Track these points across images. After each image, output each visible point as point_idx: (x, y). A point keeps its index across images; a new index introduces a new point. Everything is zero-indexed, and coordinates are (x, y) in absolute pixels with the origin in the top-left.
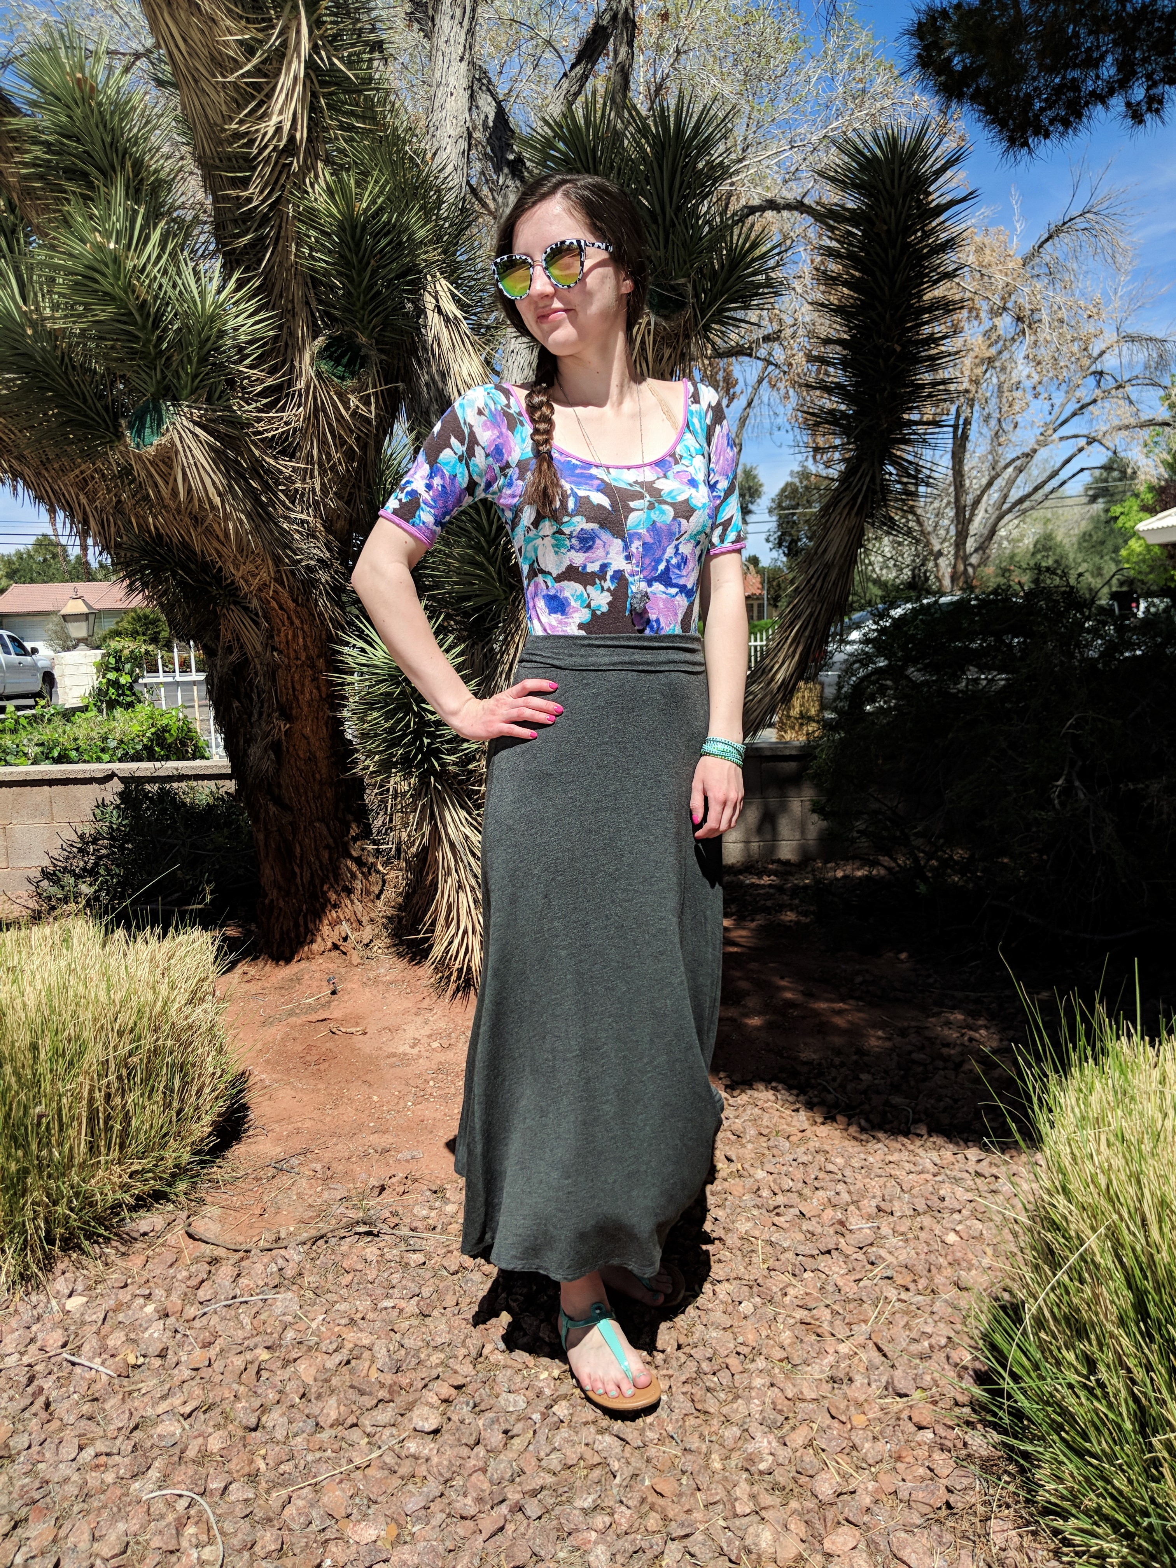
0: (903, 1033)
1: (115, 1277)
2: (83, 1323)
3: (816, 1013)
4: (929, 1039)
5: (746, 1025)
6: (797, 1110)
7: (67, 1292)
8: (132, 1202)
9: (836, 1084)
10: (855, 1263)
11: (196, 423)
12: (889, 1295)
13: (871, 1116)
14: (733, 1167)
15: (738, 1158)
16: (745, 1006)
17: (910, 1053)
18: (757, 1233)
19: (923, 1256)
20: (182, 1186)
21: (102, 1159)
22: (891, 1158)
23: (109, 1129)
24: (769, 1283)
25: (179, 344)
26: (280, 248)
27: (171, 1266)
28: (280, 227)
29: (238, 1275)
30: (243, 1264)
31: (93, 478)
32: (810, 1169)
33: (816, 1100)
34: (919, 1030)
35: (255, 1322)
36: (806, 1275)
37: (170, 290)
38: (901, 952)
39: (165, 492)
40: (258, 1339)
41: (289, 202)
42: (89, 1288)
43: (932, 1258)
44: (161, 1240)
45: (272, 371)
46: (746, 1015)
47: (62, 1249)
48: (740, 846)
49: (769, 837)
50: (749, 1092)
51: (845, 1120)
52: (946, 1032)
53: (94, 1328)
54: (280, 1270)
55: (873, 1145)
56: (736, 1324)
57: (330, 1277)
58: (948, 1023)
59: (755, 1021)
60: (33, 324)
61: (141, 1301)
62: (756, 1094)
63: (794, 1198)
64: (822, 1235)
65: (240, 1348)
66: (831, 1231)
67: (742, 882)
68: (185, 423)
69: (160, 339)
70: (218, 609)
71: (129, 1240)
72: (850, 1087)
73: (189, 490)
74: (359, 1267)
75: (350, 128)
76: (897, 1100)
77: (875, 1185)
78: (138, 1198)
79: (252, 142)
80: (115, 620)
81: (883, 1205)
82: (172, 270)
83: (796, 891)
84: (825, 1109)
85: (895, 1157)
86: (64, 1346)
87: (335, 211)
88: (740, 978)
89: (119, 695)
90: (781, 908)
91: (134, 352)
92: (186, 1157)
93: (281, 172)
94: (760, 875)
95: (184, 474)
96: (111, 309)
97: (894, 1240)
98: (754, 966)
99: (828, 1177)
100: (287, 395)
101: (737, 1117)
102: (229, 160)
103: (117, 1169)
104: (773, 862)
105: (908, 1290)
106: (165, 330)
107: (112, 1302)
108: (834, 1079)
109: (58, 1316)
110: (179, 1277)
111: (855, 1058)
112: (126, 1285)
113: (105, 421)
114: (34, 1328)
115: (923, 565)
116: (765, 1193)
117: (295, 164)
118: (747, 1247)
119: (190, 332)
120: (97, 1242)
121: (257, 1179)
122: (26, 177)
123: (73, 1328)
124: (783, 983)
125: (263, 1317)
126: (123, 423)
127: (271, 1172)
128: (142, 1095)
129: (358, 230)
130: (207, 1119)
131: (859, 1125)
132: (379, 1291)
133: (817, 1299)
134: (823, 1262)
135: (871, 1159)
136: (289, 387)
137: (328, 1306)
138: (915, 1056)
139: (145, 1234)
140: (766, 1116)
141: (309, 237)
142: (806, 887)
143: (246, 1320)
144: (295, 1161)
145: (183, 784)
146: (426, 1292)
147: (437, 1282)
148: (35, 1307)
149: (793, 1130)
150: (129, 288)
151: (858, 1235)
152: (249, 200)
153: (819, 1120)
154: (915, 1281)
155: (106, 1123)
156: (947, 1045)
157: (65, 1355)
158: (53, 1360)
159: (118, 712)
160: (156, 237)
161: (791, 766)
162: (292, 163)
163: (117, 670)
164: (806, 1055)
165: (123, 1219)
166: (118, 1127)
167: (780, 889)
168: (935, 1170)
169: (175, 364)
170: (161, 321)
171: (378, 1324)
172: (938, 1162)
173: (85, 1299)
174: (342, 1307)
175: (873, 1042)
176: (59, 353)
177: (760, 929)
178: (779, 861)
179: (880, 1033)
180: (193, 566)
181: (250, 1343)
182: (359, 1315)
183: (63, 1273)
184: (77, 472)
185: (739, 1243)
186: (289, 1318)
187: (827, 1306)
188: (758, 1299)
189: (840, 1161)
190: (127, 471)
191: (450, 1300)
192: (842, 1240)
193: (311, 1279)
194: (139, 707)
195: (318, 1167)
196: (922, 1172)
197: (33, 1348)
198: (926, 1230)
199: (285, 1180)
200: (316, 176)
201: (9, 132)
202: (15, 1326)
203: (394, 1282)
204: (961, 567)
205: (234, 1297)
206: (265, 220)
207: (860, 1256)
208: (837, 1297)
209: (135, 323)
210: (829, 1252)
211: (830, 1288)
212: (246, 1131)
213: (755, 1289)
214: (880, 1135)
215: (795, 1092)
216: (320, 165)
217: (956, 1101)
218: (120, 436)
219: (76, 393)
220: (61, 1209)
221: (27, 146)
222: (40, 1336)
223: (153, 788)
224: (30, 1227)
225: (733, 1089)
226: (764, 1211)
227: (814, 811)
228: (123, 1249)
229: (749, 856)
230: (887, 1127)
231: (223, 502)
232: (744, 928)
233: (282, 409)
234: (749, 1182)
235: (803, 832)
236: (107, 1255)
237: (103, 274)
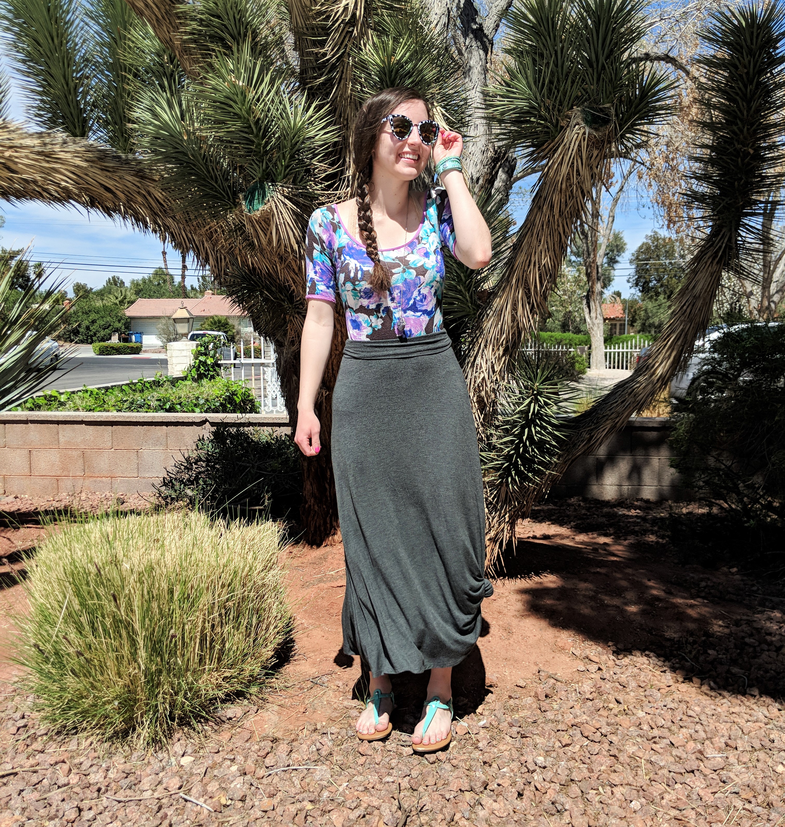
0: (737, 623)
1: (211, 746)
2: (192, 774)
3: (675, 606)
4: (756, 629)
5: (626, 611)
6: (664, 672)
7: (181, 753)
8: (223, 697)
9: (692, 657)
10: (711, 781)
11: (286, 197)
12: (737, 805)
13: (718, 680)
14: (621, 707)
15: (624, 701)
16: (624, 598)
17: (743, 638)
18: (641, 754)
19: (760, 780)
20: (254, 689)
21: (207, 667)
22: (732, 710)
23: (212, 648)
24: (651, 789)
25: (279, 147)
26: (341, 86)
27: (247, 741)
28: (343, 72)
29: (291, 751)
30: (294, 744)
31: (216, 231)
32: (676, 713)
33: (677, 665)
34: (749, 623)
35: (303, 783)
36: (677, 786)
38: (732, 567)
39: (264, 241)
40: (305, 795)
41: (349, 55)
42: (195, 751)
43: (767, 781)
44: (240, 724)
45: (332, 164)
46: (626, 604)
47: (179, 725)
48: (615, 488)
49: (635, 483)
50: (630, 657)
51: (699, 681)
52: (768, 624)
53: (199, 778)
54: (318, 750)
55: (719, 700)
56: (628, 815)
57: (351, 758)
58: (770, 619)
59: (633, 609)
61: (229, 762)
62: (635, 658)
63: (665, 732)
64: (687, 760)
65: (293, 800)
66: (694, 757)
67: (616, 513)
68: (279, 197)
69: (267, 143)
70: (287, 317)
71: (220, 722)
72: (701, 658)
73: (279, 240)
74: (370, 753)
76: (735, 670)
77: (723, 728)
78: (227, 695)
79: (328, 18)
81: (729, 742)
83: (655, 521)
84: (685, 673)
85: (737, 709)
86: (180, 788)
87: (379, 62)
88: (621, 579)
89: (206, 371)
90: (645, 532)
91: (250, 151)
92: (257, 670)
93: (345, 37)
94: (629, 508)
95: (277, 229)
96: (239, 124)
97: (739, 767)
98: (629, 571)
99: (689, 720)
101: (622, 673)
102: (313, 29)
103: (216, 674)
104: (638, 500)
105: (750, 802)
106: (270, 137)
107: (210, 762)
108: (690, 652)
109: (175, 769)
110: (253, 749)
111: (703, 638)
112: (218, 752)
114: (161, 775)
116: (646, 727)
117: (355, 31)
118: (633, 763)
119: (285, 138)
120: (200, 722)
121: (302, 689)
123: (185, 777)
124: (651, 584)
125: (307, 780)
126: (241, 196)
127: (310, 685)
128: (233, 628)
130: (271, 647)
131: (709, 685)
132: (383, 770)
133: (685, 803)
134: (689, 778)
135: (719, 710)
136: (341, 175)
137: (350, 777)
138: (747, 640)
139: (230, 719)
140: (643, 674)
141: (361, 78)
142: (662, 519)
143: (297, 782)
144: (325, 679)
145: (251, 428)
146: (414, 773)
147: (422, 768)
148: (161, 761)
149: (662, 685)
150: (250, 111)
151: (712, 762)
153: (681, 680)
154: (755, 796)
155: (211, 644)
156: (770, 634)
157: (181, 794)
158: (173, 797)
159: (205, 381)
160: (268, 78)
161: (654, 434)
162: (353, 30)
163: (206, 354)
164: (669, 634)
165: (216, 708)
166: (218, 647)
167: (644, 519)
168: (766, 720)
171: (383, 792)
172: (768, 715)
173: (193, 759)
174: (360, 778)
175: (716, 628)
177: (631, 546)
178: (642, 500)
179: (720, 623)
180: (274, 289)
181: (300, 797)
182: (371, 785)
183: (179, 740)
184: (207, 227)
185: (628, 760)
186: (325, 783)
187: (693, 809)
188: (643, 800)
189: (697, 709)
191: (431, 781)
192: (702, 764)
193: (338, 758)
194: (218, 379)
195: (340, 684)
196: (756, 721)
197: (160, 788)
198: (762, 761)
199: (317, 691)
200: (368, 39)
202: (149, 772)
203: (393, 765)
204: (766, 303)
205: (288, 766)
207: (715, 776)
208: (699, 803)
210: (693, 772)
211: (695, 797)
212: (293, 656)
213: (641, 793)
214: (725, 693)
215: (662, 659)
216: (370, 32)
217: (778, 673)
218: (237, 205)
220: (180, 698)
222: (165, 780)
223: (233, 430)
224: (161, 709)
225: (618, 654)
226: (645, 739)
227: (671, 466)
228: (216, 727)
229: (621, 495)
230: (730, 688)
231: (299, 247)
232: (620, 545)
233: (337, 189)
234: (633, 718)
235: (659, 481)
236: (206, 731)
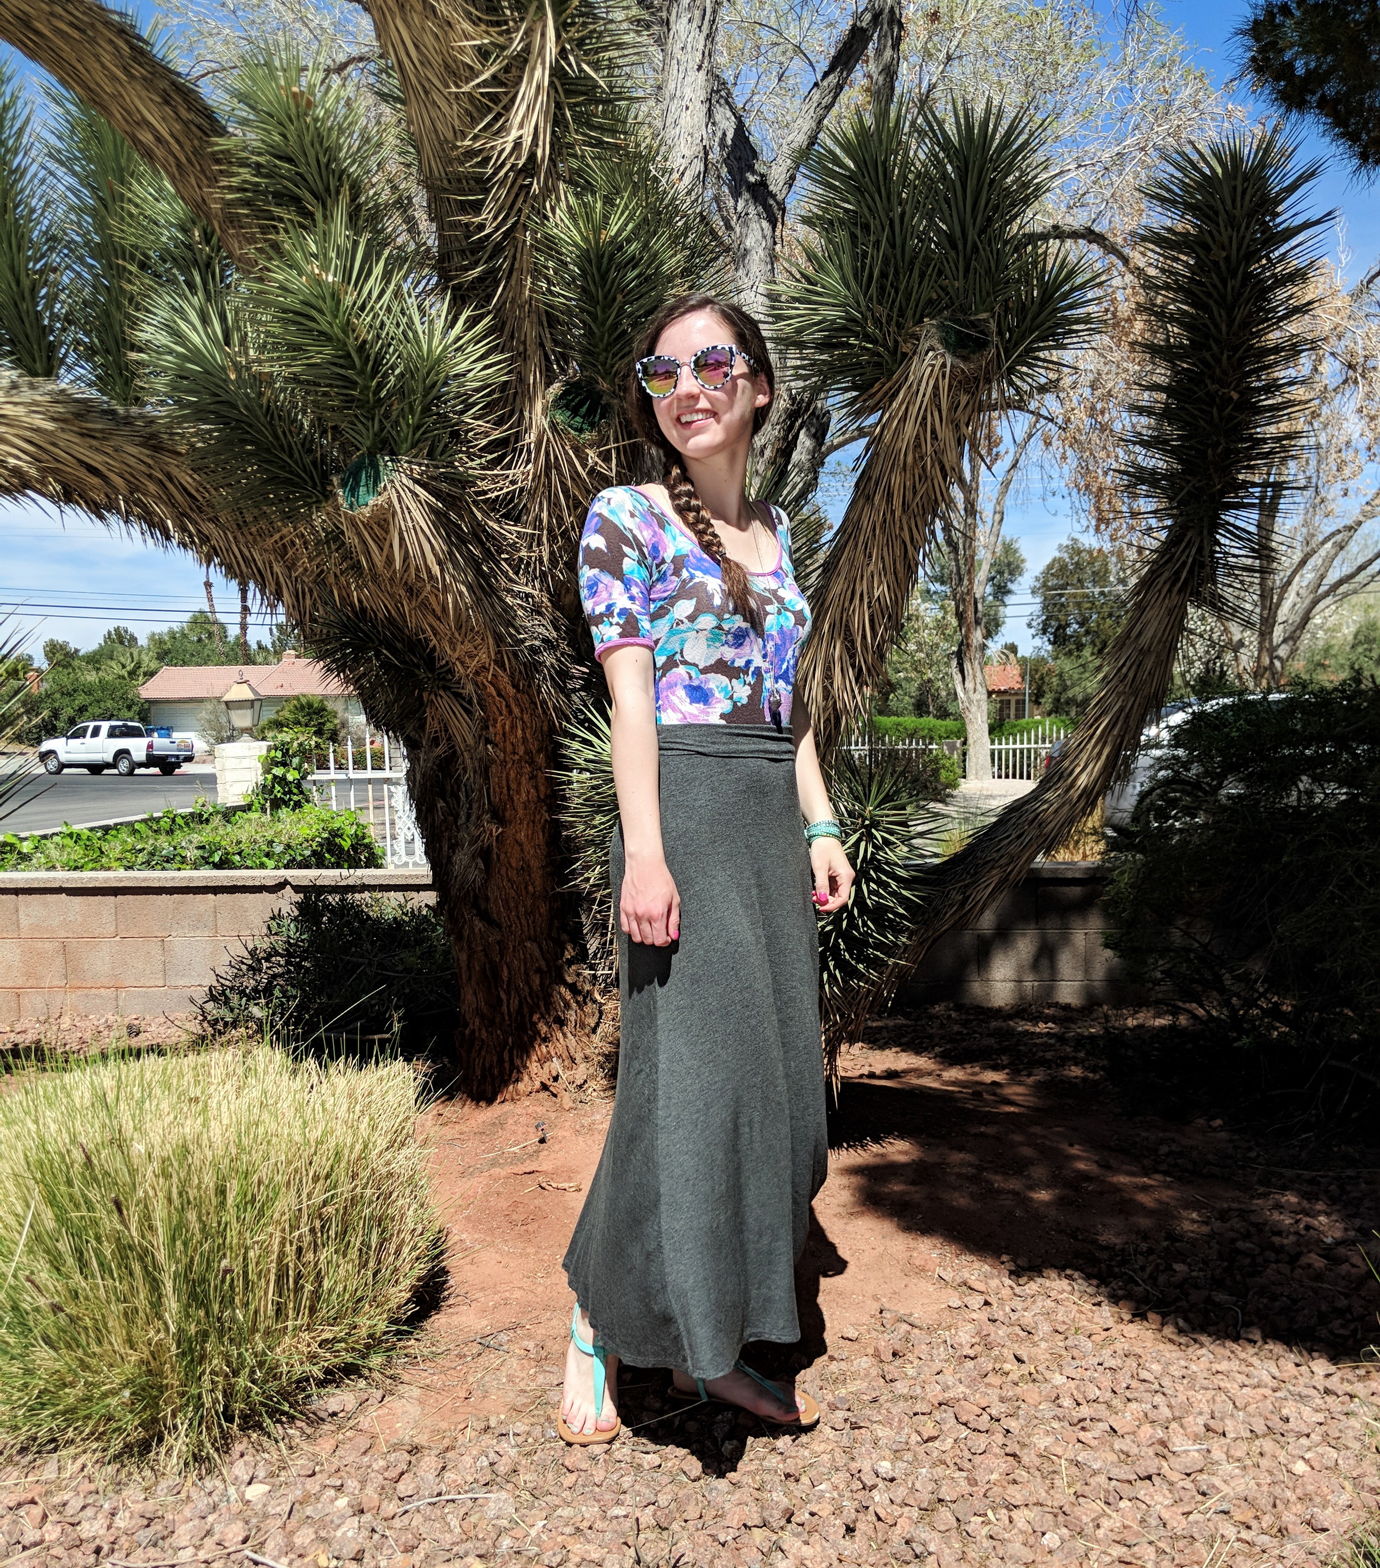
0: (1223, 1216)
1: (300, 1463)
2: (266, 1516)
3: (1117, 1189)
4: (1256, 1225)
5: (1031, 1200)
6: (1099, 1304)
7: (247, 1478)
8: (321, 1376)
9: (1146, 1276)
10: (1182, 1493)
11: (416, 481)
12: (1226, 1533)
13: (1191, 1315)
14: (1025, 1369)
15: (1030, 1358)
16: (1029, 1177)
17: (1233, 1241)
18: (1059, 1450)
19: (1265, 1488)
20: (376, 1360)
21: (290, 1323)
22: (1216, 1367)
23: (298, 1289)
24: (1078, 1511)
25: (401, 392)
26: (513, 282)
27: (365, 1453)
28: (514, 258)
29: (444, 1468)
30: (449, 1455)
31: (293, 543)
32: (1119, 1375)
33: (1121, 1292)
34: (1243, 1214)
35: (465, 1524)
36: (1122, 1504)
37: (393, 329)
38: (1214, 1118)
39: (379, 559)
40: (469, 1545)
41: (525, 228)
42: (272, 1475)
43: (1277, 1491)
44: (351, 1423)
45: (499, 422)
46: (1031, 1188)
47: (242, 1429)
48: (1010, 985)
49: (1046, 976)
50: (1039, 1280)
51: (1158, 1318)
52: (1276, 1216)
53: (279, 1523)
54: (491, 1464)
55: (1194, 1351)
56: (1039, 1559)
57: (550, 1476)
58: (1279, 1207)
59: (1043, 1195)
60: (237, 368)
61: (332, 1493)
62: (1048, 1283)
63: (1101, 1410)
64: (1139, 1457)
65: (448, 1555)
66: (1151, 1452)
67: (1013, 1029)
68: (405, 480)
69: (380, 386)
70: (425, 695)
71: (316, 1420)
72: (1162, 1279)
73: (406, 557)
74: (584, 1466)
75: (600, 143)
76: (1220, 1297)
77: (1201, 1400)
78: (328, 1371)
79: (486, 160)
80: (275, 709)
81: (1212, 1423)
82: (396, 308)
83: (1080, 1042)
84: (1132, 1304)
85: (1224, 1366)
86: (244, 1541)
87: (578, 239)
88: (1021, 1144)
89: (285, 794)
90: (1064, 1061)
91: (351, 400)
92: (382, 1326)
93: (517, 195)
94: (1035, 1019)
95: (402, 539)
96: (328, 350)
97: (1229, 1467)
98: (1037, 1130)
99: (1143, 1387)
100: (514, 450)
101: (1025, 1310)
102: (459, 181)
103: (305, 1336)
104: (1050, 1006)
105: (1249, 1527)
106: (385, 376)
107: (298, 1492)
108: (1143, 1269)
109: (236, 1507)
110: (375, 1467)
111: (1165, 1244)
112: (314, 1474)
113: (312, 478)
114: (210, 1519)
115: (1218, 657)
116: (1067, 1402)
117: (535, 185)
118: (1047, 1467)
119: (413, 376)
120: (279, 1421)
121: (461, 1356)
122: (229, 204)
123: (254, 1521)
124: (1075, 1151)
125: (473, 1519)
126: (335, 480)
127: (476, 1349)
128: (336, 1252)
129: (605, 260)
130: (406, 1283)
131: (1176, 1325)
132: (608, 1496)
133: (1137, 1534)
134: (1143, 1490)
135: (1194, 1367)
136: (516, 442)
137: (549, 1511)
138: (1240, 1244)
139: (334, 1414)
140: (1061, 1310)
141: (547, 268)
142: (1092, 1037)
143: (454, 1523)
144: (503, 1338)
145: (366, 895)
146: (663, 1500)
147: (676, 1489)
148: (210, 1494)
149: (1096, 1329)
150: (347, 328)
151: (1183, 1459)
152: (481, 227)
153: (1127, 1317)
154: (1257, 1517)
155: (296, 1283)
156: (1279, 1233)
157: (248, 1552)
158: (233, 1557)
159: (284, 813)
160: (378, 270)
161: (1076, 891)
162: (531, 184)
163: (284, 764)
164: (1108, 1237)
165: (309, 1396)
166: (309, 1287)
167: (1061, 1038)
168: (1274, 1383)
169: (395, 414)
170: (381, 364)
171: (608, 1536)
172: (1277, 1374)
173: (267, 1488)
174: (566, 1512)
175: (1187, 1226)
176: (265, 401)
177: (1039, 1086)
178: (1057, 1005)
179: (1194, 1215)
180: (399, 645)
181: (460, 1549)
182: (586, 1524)
183: (242, 1455)
184: (277, 536)
185: (1037, 1461)
186: (504, 1523)
187: (1151, 1543)
188: (1065, 1531)
189: (1156, 1367)
190: (335, 537)
191: (692, 1512)
192: (1165, 1464)
193: (528, 1477)
194: (307, 807)
195: (531, 1345)
196: (1258, 1386)
197: (209, 1542)
198: (1268, 1456)
199: (491, 1359)
200: (558, 199)
201: (214, 154)
202: (189, 1515)
203: (626, 1486)
204: (1266, 661)
205: (439, 1494)
206: (498, 249)
207: (1187, 1483)
208: (1162, 1532)
209: (353, 367)
210: (1149, 1478)
211: (1153, 1522)
212: (446, 1299)
213: (1061, 1518)
214: (1204, 1339)
215: (1095, 1282)
216: (562, 186)
217: (1295, 1301)
218: (329, 496)
219: (282, 447)
220: (242, 1381)
221: (235, 169)
222: (217, 1528)
223: (333, 899)
224: (207, 1401)
225: (1019, 1276)
226: (1066, 1424)
227: (1106, 946)
228: (309, 1431)
229: (1022, 998)
230: (1212, 1329)
231: (442, 571)
232: (1020, 1084)
233: (508, 467)
234: (1046, 1388)
235: (1086, 971)
236: (291, 1437)
237: (320, 311)
